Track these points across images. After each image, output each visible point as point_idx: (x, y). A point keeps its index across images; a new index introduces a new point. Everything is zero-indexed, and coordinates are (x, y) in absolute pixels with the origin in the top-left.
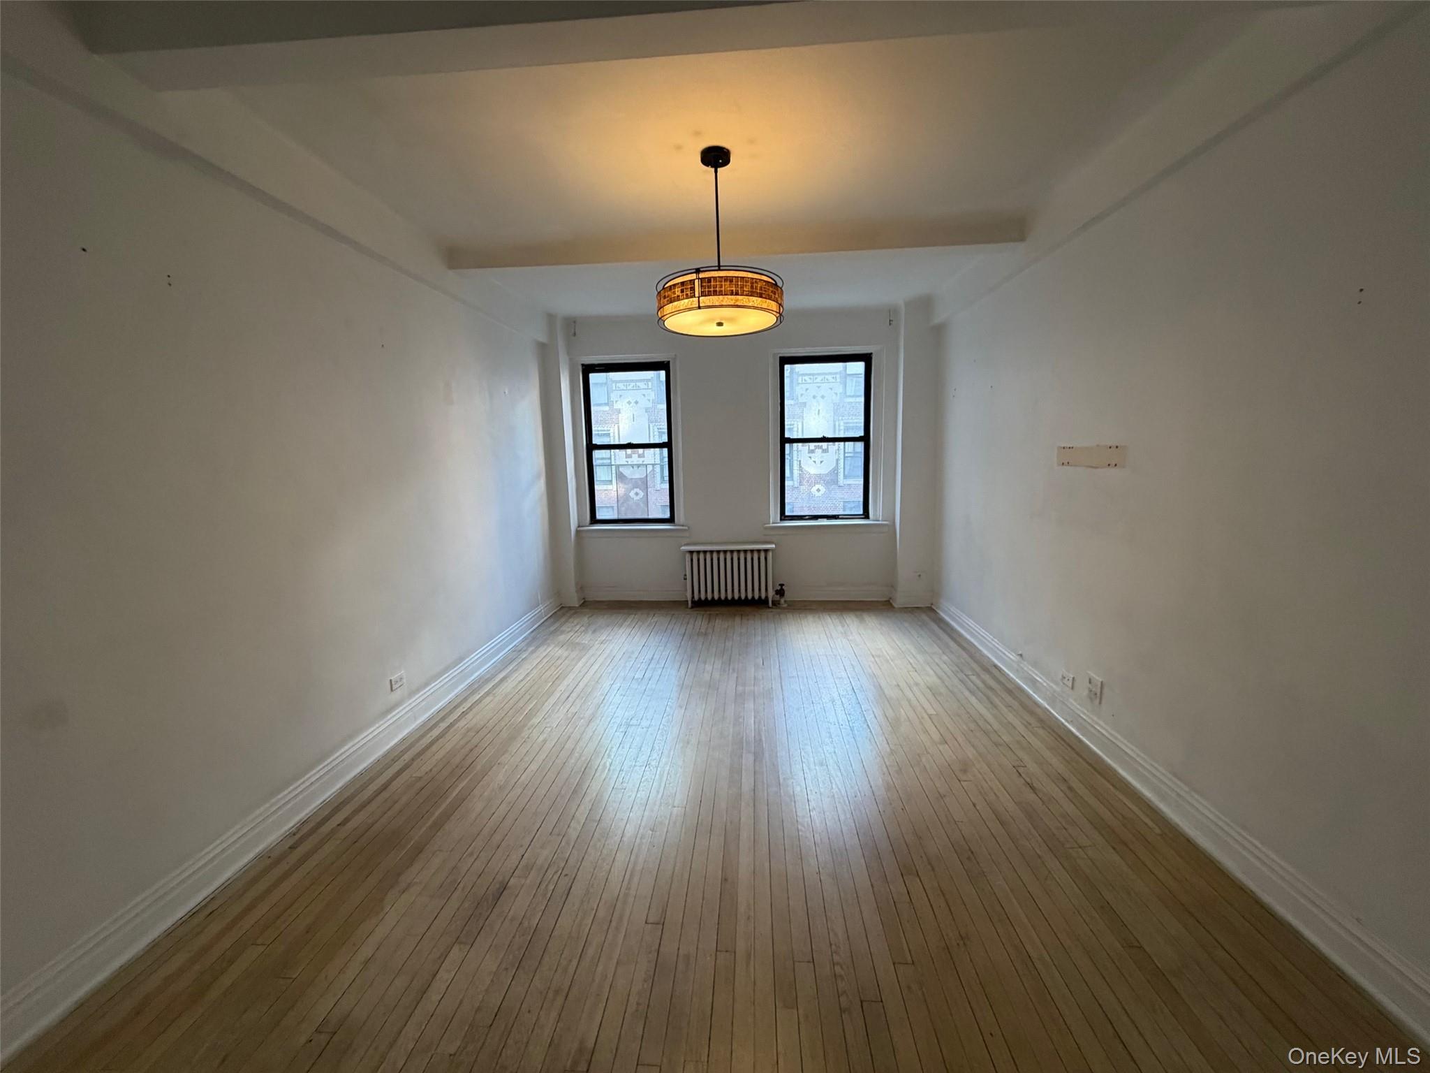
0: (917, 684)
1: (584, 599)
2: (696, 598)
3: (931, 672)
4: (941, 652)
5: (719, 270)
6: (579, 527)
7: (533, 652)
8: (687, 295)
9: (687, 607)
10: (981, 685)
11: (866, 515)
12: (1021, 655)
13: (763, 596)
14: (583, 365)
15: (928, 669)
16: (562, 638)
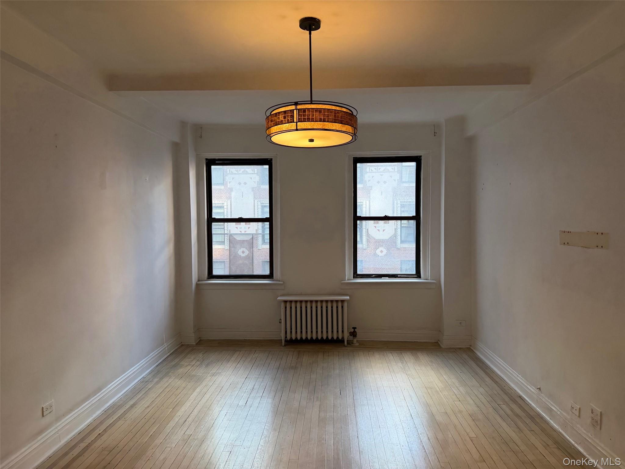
0: (460, 412)
1: (200, 338)
2: (288, 338)
3: (472, 402)
4: (479, 385)
5: (311, 103)
6: (199, 281)
7: (157, 383)
8: (288, 120)
9: (281, 345)
10: (509, 412)
11: (418, 275)
12: (539, 389)
13: (340, 337)
14: (207, 159)
15: (469, 399)
16: (181, 370)
